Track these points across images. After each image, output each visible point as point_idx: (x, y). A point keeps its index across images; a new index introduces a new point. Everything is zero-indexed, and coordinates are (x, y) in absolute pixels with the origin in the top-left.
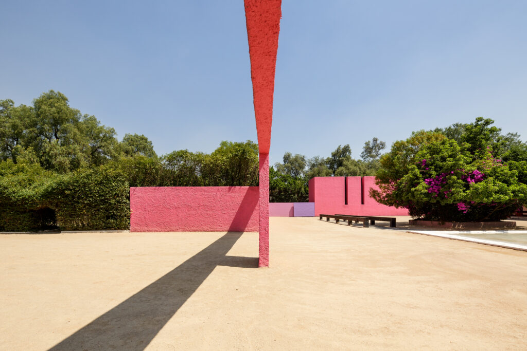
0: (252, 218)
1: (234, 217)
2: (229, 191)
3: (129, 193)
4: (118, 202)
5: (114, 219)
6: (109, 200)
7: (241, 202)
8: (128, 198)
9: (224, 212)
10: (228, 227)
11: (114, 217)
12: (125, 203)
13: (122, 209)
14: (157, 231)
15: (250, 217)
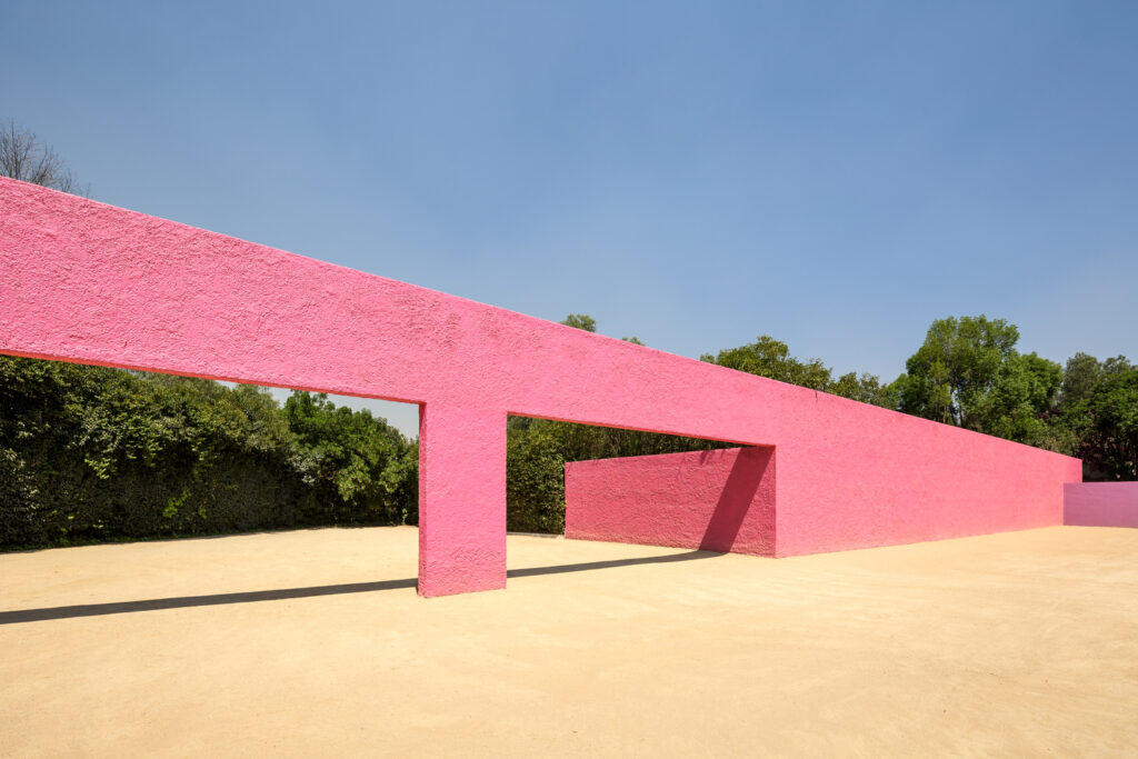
0: (746, 520)
1: (710, 517)
2: (702, 462)
3: (563, 472)
4: (549, 488)
5: (547, 516)
6: (538, 484)
7: (723, 486)
8: (562, 481)
9: (693, 507)
10: (698, 540)
11: (543, 512)
12: (556, 489)
13: (553, 500)
14: (595, 539)
15: (742, 520)
